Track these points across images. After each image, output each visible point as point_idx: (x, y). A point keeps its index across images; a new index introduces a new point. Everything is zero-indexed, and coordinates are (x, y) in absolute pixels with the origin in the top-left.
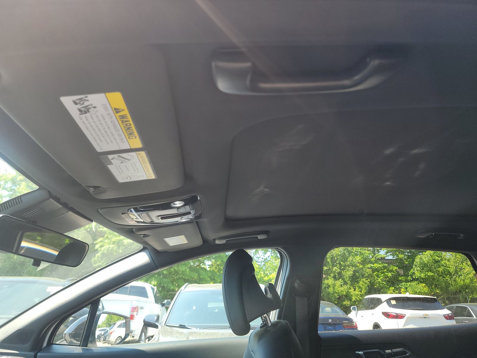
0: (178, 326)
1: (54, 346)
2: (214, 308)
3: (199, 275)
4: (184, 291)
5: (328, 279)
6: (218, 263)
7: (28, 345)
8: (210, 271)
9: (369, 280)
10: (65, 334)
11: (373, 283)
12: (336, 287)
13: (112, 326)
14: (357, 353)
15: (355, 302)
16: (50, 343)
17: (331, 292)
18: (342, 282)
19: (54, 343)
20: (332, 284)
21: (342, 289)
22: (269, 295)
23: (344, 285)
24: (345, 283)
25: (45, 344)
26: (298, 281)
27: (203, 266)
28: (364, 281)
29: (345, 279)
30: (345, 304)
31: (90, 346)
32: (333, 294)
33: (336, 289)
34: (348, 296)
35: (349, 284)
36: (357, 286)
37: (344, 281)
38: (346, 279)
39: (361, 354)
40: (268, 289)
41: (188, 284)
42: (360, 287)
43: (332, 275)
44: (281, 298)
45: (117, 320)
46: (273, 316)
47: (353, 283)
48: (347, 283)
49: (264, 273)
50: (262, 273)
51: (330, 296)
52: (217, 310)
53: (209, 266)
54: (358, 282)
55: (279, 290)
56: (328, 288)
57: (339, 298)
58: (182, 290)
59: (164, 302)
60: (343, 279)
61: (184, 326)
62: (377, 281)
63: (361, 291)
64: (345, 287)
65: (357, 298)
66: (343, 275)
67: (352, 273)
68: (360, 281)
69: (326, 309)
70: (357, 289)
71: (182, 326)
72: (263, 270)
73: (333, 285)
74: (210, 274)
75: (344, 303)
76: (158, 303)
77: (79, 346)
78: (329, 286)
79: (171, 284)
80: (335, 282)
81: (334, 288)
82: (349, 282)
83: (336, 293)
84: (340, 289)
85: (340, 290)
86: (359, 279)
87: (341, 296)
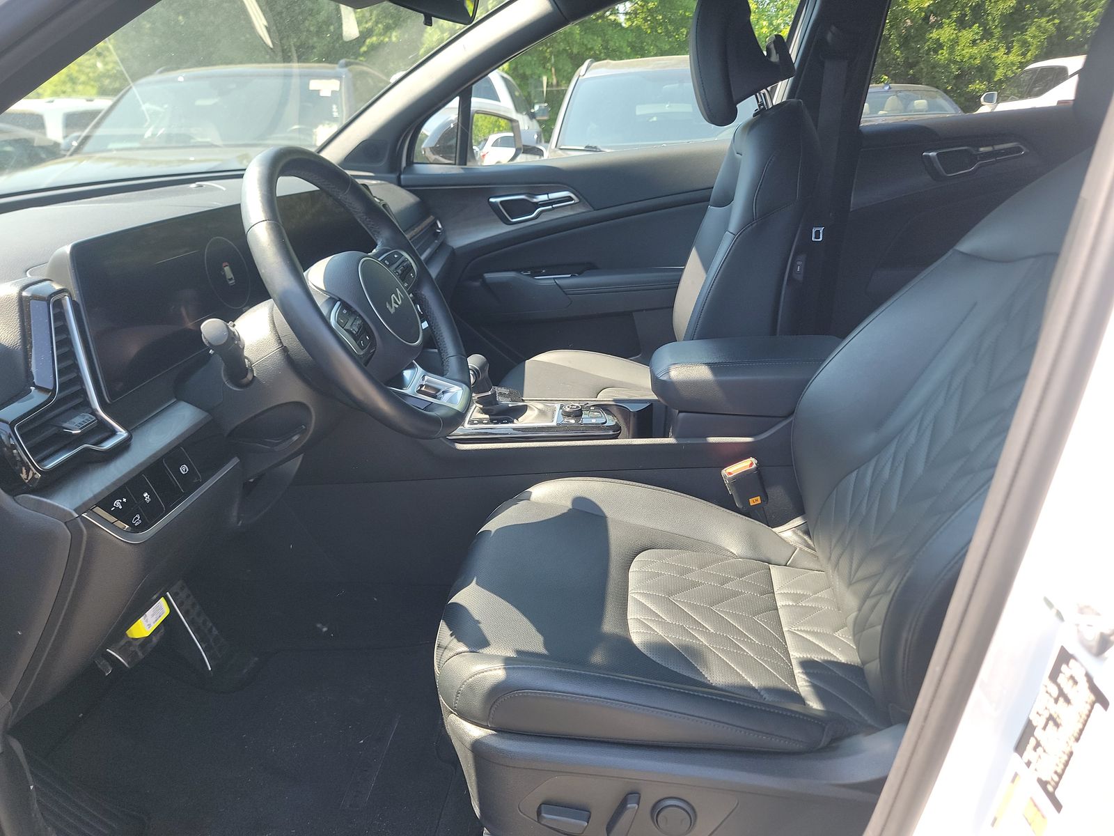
0: (583, 148)
1: (416, 165)
2: (651, 116)
3: (606, 41)
4: (585, 77)
5: (940, 26)
6: (651, 5)
7: (383, 163)
8: (630, 29)
9: (1057, 21)
10: (424, 149)
11: (1066, 28)
12: (959, 48)
13: (482, 143)
14: (925, 155)
15: (1000, 82)
16: (410, 163)
17: (942, 62)
18: (977, 33)
19: (415, 161)
20: (948, 40)
21: (975, 50)
22: (775, 58)
23: (981, 40)
24: (987, 34)
25: (404, 164)
26: (833, 28)
27: (612, 17)
28: (1043, 25)
29: (988, 24)
30: (973, 91)
31: (470, 165)
32: (946, 67)
33: (957, 53)
34: (985, 70)
35: (997, 35)
36: (1018, 41)
37: (985, 28)
38: (991, 23)
39: (933, 156)
40: (772, 46)
41: (592, 62)
42: (1025, 44)
43: (955, 15)
44: (796, 66)
45: (489, 133)
46: (781, 92)
47: (1009, 32)
48: (992, 35)
49: (771, 24)
50: (765, 23)
51: (937, 71)
52: (655, 119)
53: (628, 17)
54: (1023, 30)
55: (794, 51)
56: (936, 52)
57: (957, 77)
58: (581, 74)
59: (532, 111)
60: (984, 25)
61: (595, 147)
62: (1082, 21)
63: (1024, 54)
64: (985, 45)
65: (1009, 73)
66: (985, 11)
67: (1012, 5)
68: (1031, 25)
69: (916, 102)
70: (1015, 47)
71: (591, 147)
72: (768, 16)
73: (952, 41)
74: (631, 38)
75: (971, 87)
76: (521, 113)
77: (455, 164)
78: (941, 46)
79: (541, 69)
80: (960, 34)
81: (952, 50)
82: (997, 32)
83: (955, 62)
84: (968, 52)
85: (968, 55)
86: (1029, 22)
87: (966, 69)
